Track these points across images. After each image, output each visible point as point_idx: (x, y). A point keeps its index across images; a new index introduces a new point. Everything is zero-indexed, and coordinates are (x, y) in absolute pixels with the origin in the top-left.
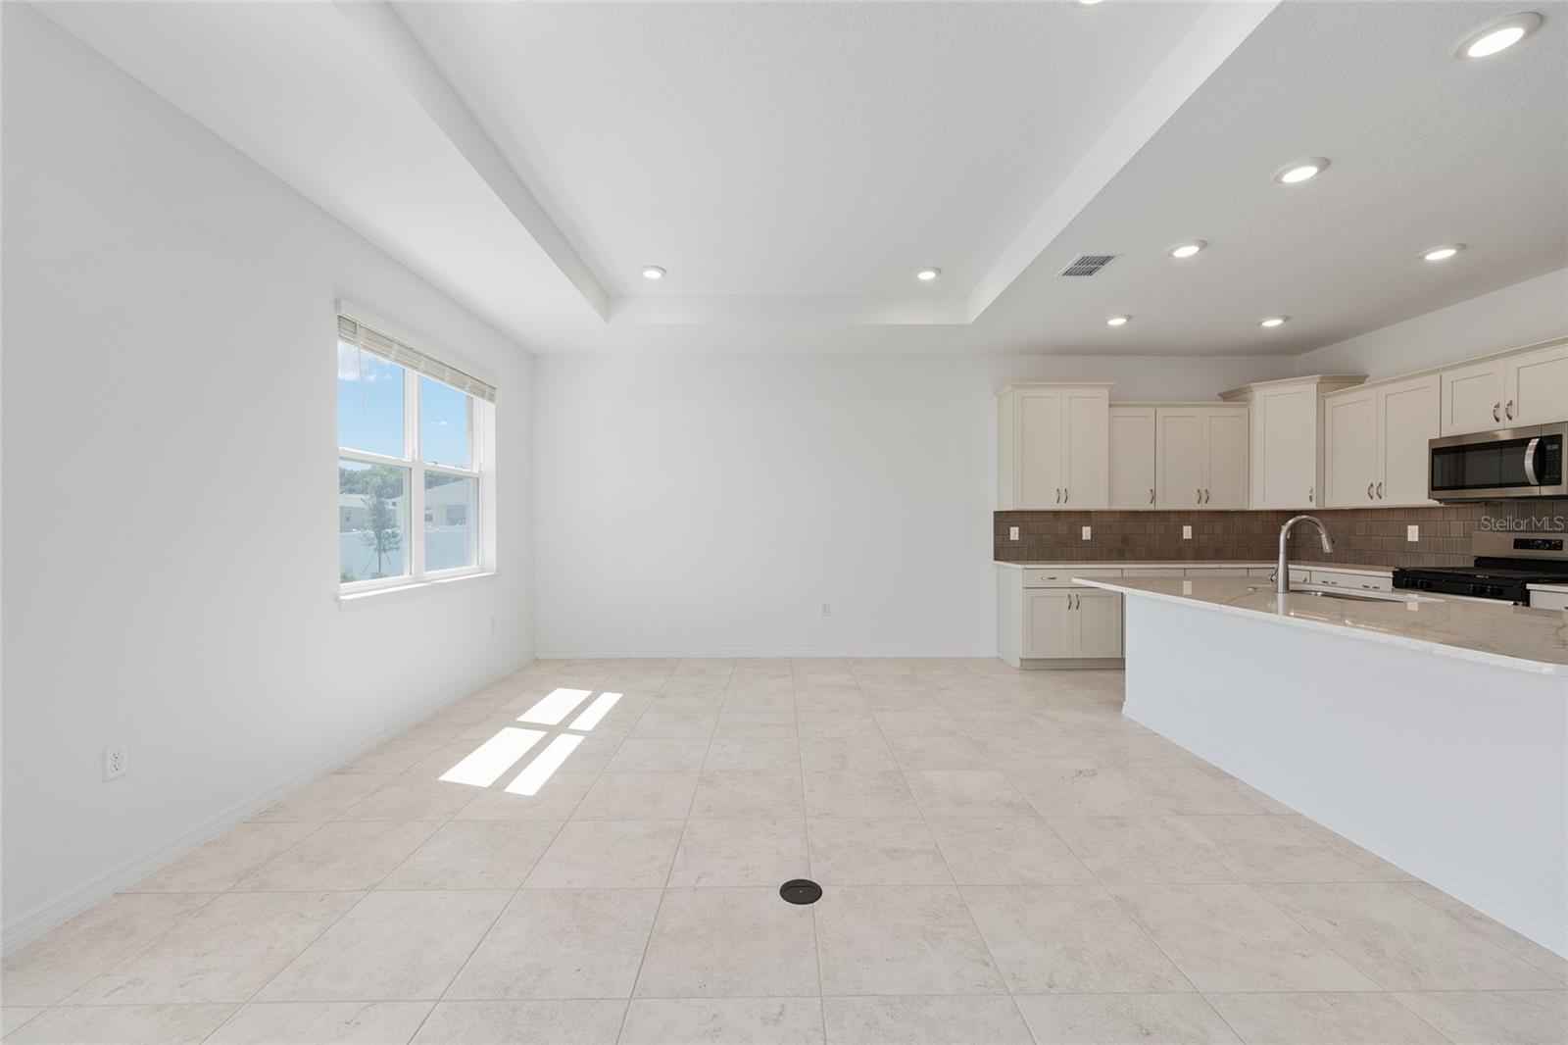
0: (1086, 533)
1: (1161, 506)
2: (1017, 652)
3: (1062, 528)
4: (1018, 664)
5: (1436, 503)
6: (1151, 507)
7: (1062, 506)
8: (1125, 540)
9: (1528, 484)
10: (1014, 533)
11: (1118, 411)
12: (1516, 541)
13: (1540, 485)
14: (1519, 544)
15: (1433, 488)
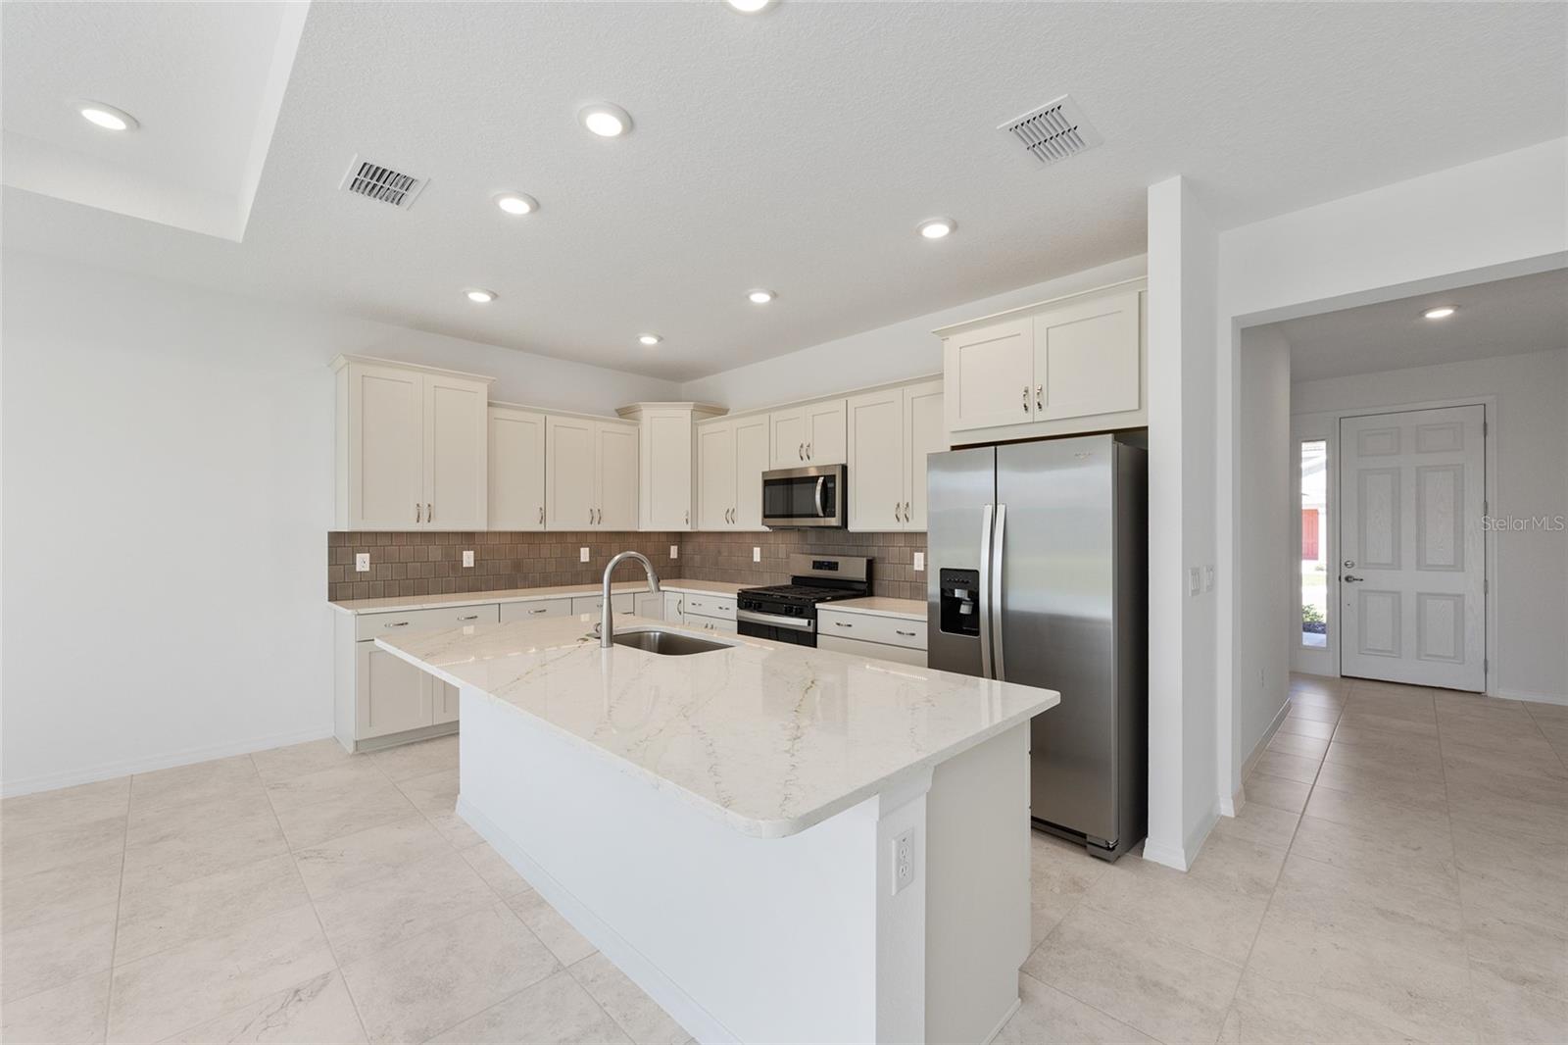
0: (468, 559)
1: (552, 526)
2: (350, 731)
3: (435, 553)
4: (350, 749)
5: (767, 529)
6: (540, 528)
7: (425, 526)
8: (517, 566)
9: (818, 516)
10: (363, 562)
11: (499, 413)
12: (814, 562)
13: (825, 517)
14: (817, 565)
15: (765, 516)
